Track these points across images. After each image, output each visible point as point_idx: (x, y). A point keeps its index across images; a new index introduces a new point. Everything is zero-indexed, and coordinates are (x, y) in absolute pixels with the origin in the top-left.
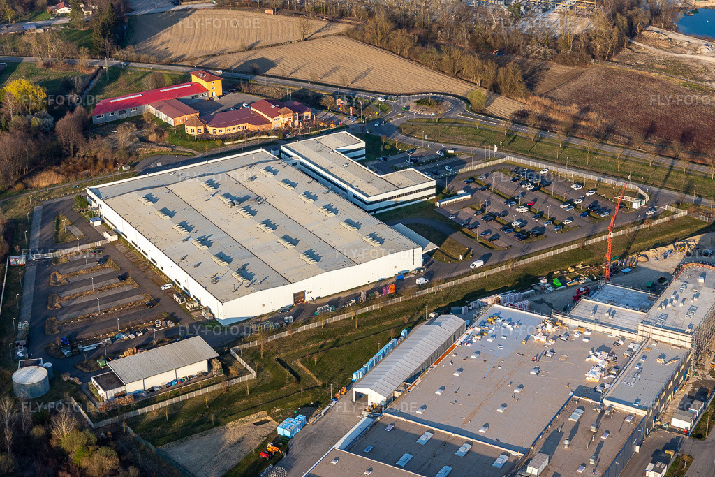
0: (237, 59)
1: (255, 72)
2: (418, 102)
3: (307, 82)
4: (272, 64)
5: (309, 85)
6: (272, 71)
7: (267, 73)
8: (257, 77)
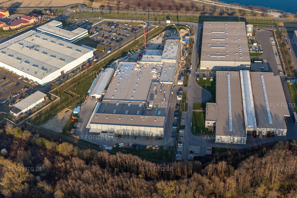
0: (9, 4)
1: (17, 7)
2: (71, 8)
3: (35, 7)
4: (21, 4)
5: (35, 8)
6: (21, 6)
7: (20, 6)
8: (18, 8)
